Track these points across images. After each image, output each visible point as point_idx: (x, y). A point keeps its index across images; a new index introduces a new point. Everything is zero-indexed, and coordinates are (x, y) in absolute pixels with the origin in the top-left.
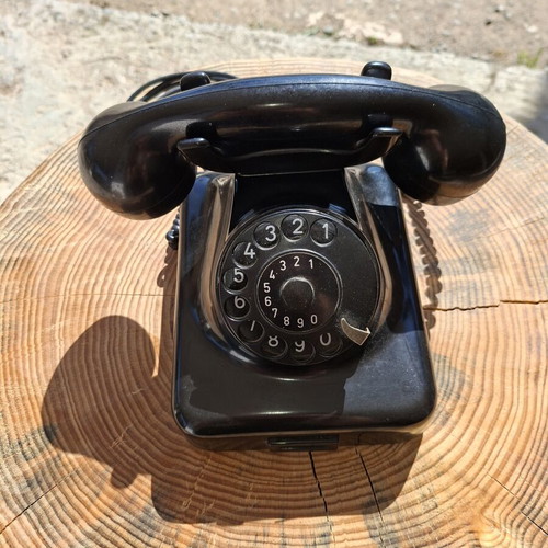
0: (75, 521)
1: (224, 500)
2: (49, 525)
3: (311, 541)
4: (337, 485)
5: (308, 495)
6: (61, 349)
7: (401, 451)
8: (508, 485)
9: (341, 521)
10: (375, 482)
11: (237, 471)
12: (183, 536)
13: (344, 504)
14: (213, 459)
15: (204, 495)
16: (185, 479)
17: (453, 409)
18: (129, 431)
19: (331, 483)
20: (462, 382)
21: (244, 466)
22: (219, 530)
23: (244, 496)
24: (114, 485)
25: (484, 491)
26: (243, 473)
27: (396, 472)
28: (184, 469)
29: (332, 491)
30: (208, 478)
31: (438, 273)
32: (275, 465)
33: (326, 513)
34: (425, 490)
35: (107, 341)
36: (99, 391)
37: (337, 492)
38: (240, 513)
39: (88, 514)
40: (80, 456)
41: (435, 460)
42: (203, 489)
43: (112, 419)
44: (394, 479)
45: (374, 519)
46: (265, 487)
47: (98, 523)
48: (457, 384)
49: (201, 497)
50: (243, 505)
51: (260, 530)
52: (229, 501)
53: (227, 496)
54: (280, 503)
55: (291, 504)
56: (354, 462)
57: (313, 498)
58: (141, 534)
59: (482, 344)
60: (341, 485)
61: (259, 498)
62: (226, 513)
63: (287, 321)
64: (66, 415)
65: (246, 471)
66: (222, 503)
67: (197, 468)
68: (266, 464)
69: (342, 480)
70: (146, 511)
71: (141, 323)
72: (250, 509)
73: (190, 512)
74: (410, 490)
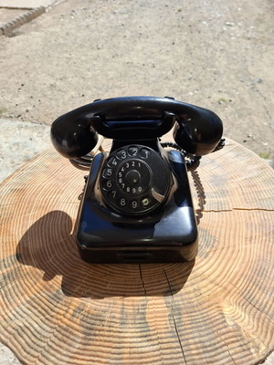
0: (22, 295)
1: (96, 287)
2: (9, 297)
4: (151, 283)
5: (137, 287)
6: (31, 223)
7: (184, 269)
8: (238, 286)
9: (153, 299)
11: (104, 275)
12: (74, 303)
13: (155, 291)
14: (93, 270)
16: (78, 277)
17: (210, 252)
18: (55, 257)
19: (149, 282)
20: (215, 241)
21: (107, 272)
22: (92, 301)
23: (106, 286)
24: (44, 279)
25: (225, 288)
27: (181, 278)
28: (79, 273)
30: (90, 278)
31: (204, 197)
32: (123, 273)
33: (145, 295)
34: (195, 286)
35: (52, 220)
36: (44, 240)
37: (152, 286)
39: (29, 292)
40: (31, 267)
41: (201, 273)
42: (86, 282)
43: (49, 251)
44: (180, 281)
45: (169, 299)
46: (117, 282)
47: (33, 296)
48: (212, 241)
50: (105, 290)
51: (112, 301)
52: (98, 288)
53: (98, 286)
54: (123, 290)
55: (128, 290)
56: (161, 273)
57: (139, 288)
58: (53, 302)
59: (224, 225)
60: (153, 283)
61: (113, 287)
63: (128, 190)
64: (28, 249)
65: (108, 275)
66: (95, 289)
67: (85, 273)
68: (118, 272)
69: (154, 281)
70: (58, 291)
71: (68, 213)
72: (108, 292)
73: (79, 292)
74: (188, 286)
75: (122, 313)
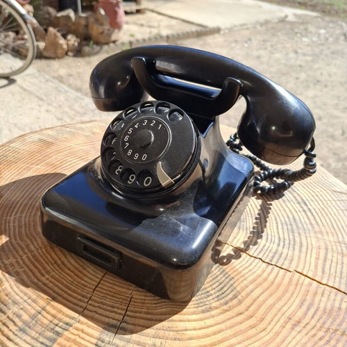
1: (31, 271)
3: (56, 322)
4: (102, 303)
5: (79, 297)
6: (29, 174)
7: (161, 310)
9: (86, 324)
10: (128, 316)
11: (53, 262)
13: (97, 316)
14: (46, 250)
15: (24, 263)
16: (23, 250)
17: (216, 308)
18: (20, 217)
19: (100, 300)
20: (235, 297)
21: (59, 262)
22: (13, 283)
23: (43, 276)
26: (55, 265)
27: (147, 319)
28: (27, 246)
29: (97, 304)
30: (34, 256)
31: (260, 237)
32: (76, 272)
33: (81, 313)
34: (158, 342)
37: (99, 307)
38: (33, 282)
41: (180, 329)
43: (19, 208)
44: (142, 322)
45: (108, 336)
46: (60, 278)
48: (230, 296)
49: (21, 262)
50: (38, 279)
51: (34, 297)
52: (33, 273)
53: (35, 270)
54: (60, 291)
55: (65, 295)
57: (81, 301)
59: (266, 285)
61: (51, 282)
62: (25, 278)
63: (130, 153)
65: (58, 265)
66: (29, 271)
67: (33, 249)
68: (72, 268)
69: (108, 302)
72: (40, 283)
73: (9, 266)
74: (147, 336)
75: (33, 317)
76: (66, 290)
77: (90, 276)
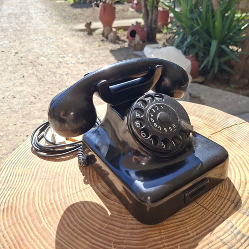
1: (182, 241)
5: (212, 217)
6: (52, 231)
7: (227, 185)
9: (233, 218)
11: (177, 227)
16: (157, 244)
19: (216, 209)
21: (178, 223)
23: (189, 234)
26: (181, 226)
27: (232, 192)
28: (154, 241)
29: (219, 211)
32: (190, 215)
33: (225, 219)
34: (247, 191)
35: (75, 215)
36: (86, 236)
37: (221, 210)
38: (193, 241)
42: (169, 243)
43: (102, 243)
45: (242, 210)
46: (194, 225)
49: (171, 247)
50: (192, 238)
51: (207, 242)
52: (185, 240)
53: (182, 239)
54: (205, 227)
55: (209, 224)
56: (216, 197)
57: (215, 218)
60: (219, 207)
62: (188, 246)
65: (181, 225)
66: (182, 243)
67: (159, 237)
68: (186, 217)
69: (218, 205)
71: (87, 200)
72: (196, 237)
76: (204, 223)
77: (195, 209)
